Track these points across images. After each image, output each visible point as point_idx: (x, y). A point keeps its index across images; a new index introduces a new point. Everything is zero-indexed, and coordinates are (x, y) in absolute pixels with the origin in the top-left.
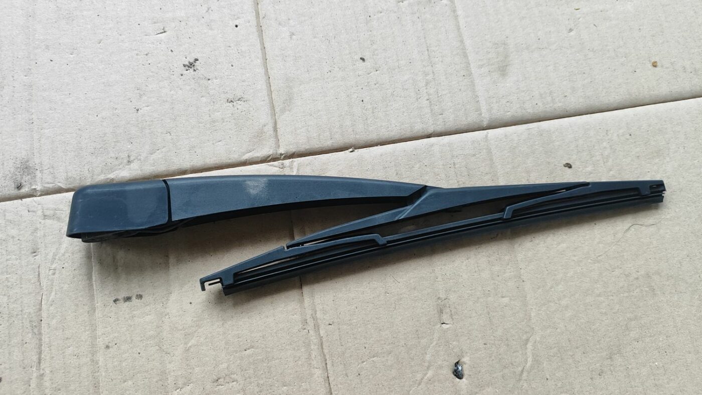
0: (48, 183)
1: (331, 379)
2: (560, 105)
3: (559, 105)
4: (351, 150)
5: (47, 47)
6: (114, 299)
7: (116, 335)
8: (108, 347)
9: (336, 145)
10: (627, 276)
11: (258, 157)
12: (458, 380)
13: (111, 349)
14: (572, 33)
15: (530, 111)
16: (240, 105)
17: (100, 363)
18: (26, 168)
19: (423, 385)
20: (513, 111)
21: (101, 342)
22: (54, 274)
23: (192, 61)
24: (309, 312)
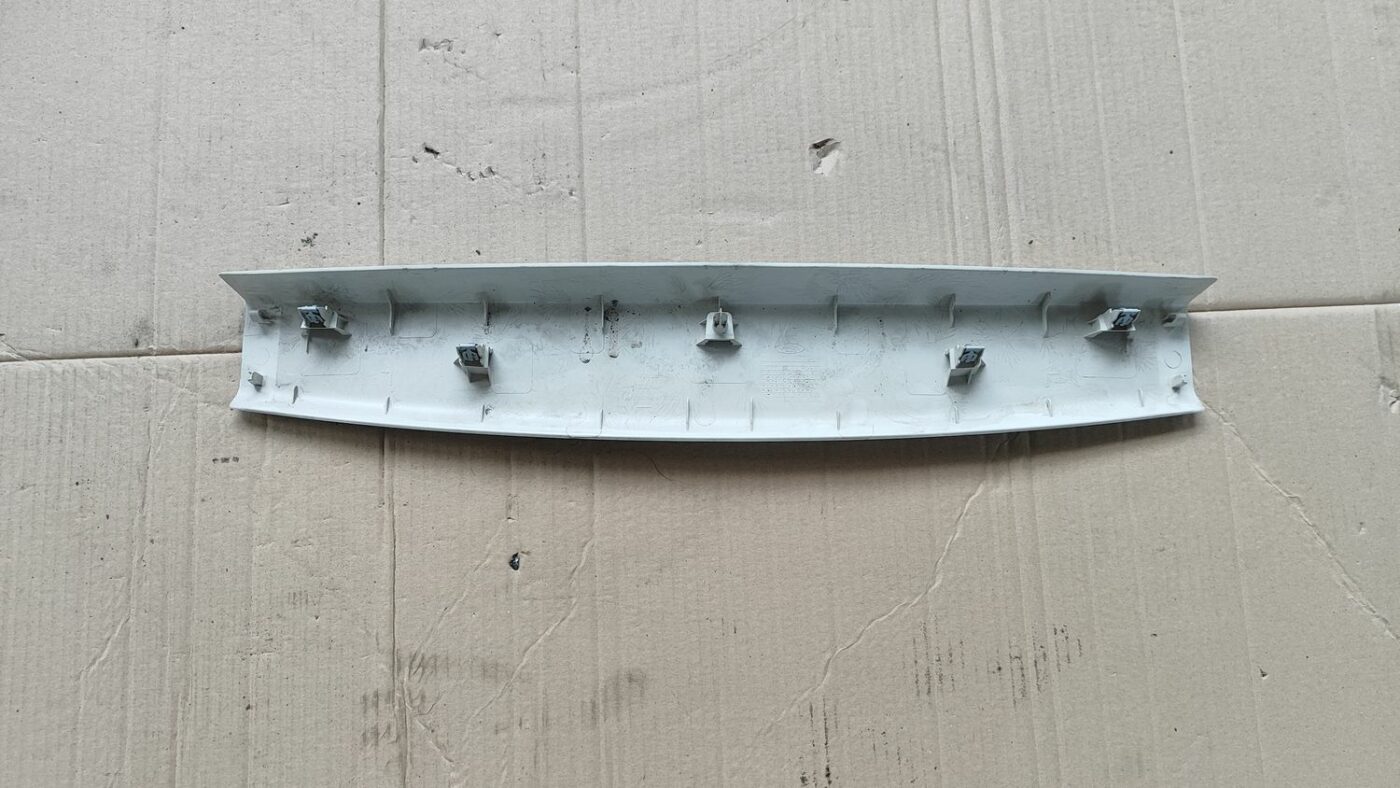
0: (165, 344)
1: (397, 554)
5: (173, 208)
6: (213, 458)
7: (212, 490)
12: (512, 570)
13: (206, 503)
17: (196, 514)
18: (145, 327)
19: (478, 571)
21: (197, 496)
22: (162, 429)
23: (311, 236)
24: (386, 492)
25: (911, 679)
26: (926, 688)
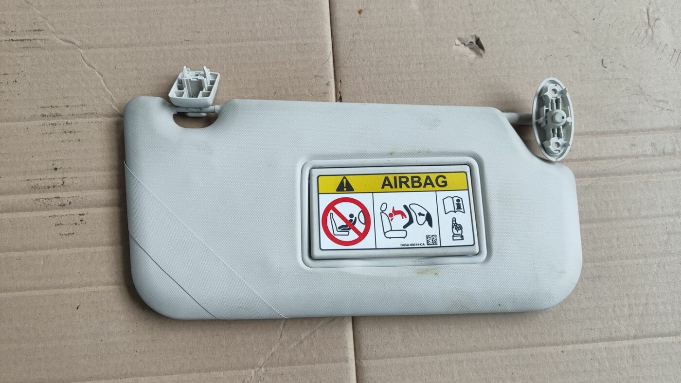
25: (54, 104)
26: (46, 113)
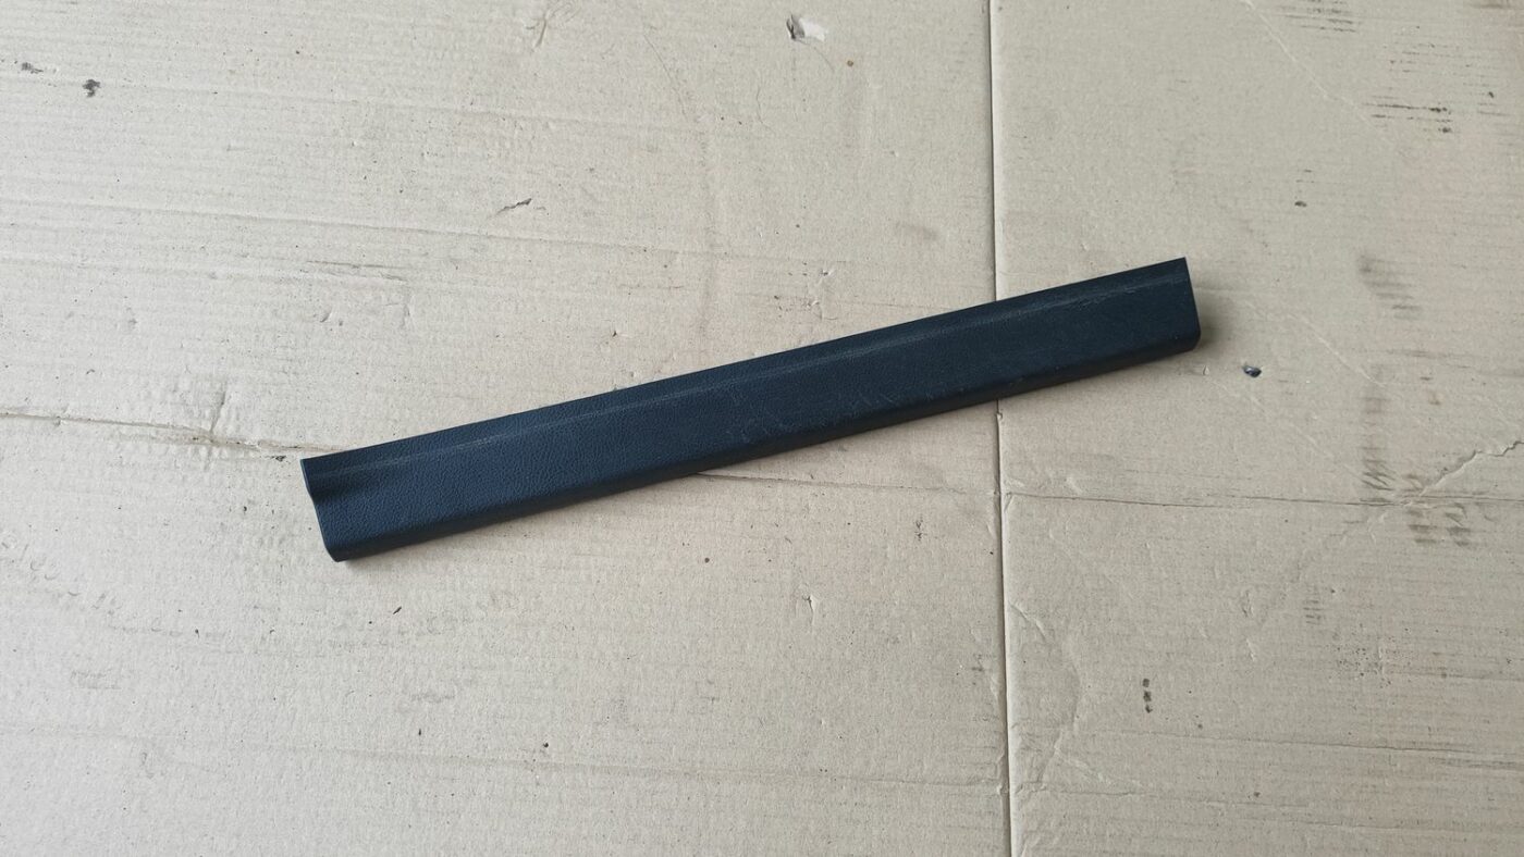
0: (996, 772)
1: (1252, 495)
2: (980, 190)
3: (982, 194)
4: (999, 417)
6: (1145, 711)
7: (1187, 715)
8: (1200, 726)
9: (993, 431)
10: (1172, 191)
11: (995, 520)
12: (1261, 375)
13: (1203, 723)
14: (897, 154)
15: (983, 223)
16: (927, 528)
20: (982, 240)
25: (1340, 34)
